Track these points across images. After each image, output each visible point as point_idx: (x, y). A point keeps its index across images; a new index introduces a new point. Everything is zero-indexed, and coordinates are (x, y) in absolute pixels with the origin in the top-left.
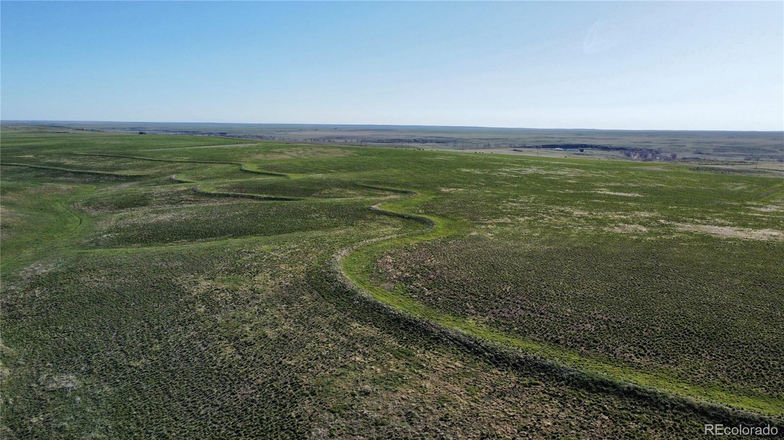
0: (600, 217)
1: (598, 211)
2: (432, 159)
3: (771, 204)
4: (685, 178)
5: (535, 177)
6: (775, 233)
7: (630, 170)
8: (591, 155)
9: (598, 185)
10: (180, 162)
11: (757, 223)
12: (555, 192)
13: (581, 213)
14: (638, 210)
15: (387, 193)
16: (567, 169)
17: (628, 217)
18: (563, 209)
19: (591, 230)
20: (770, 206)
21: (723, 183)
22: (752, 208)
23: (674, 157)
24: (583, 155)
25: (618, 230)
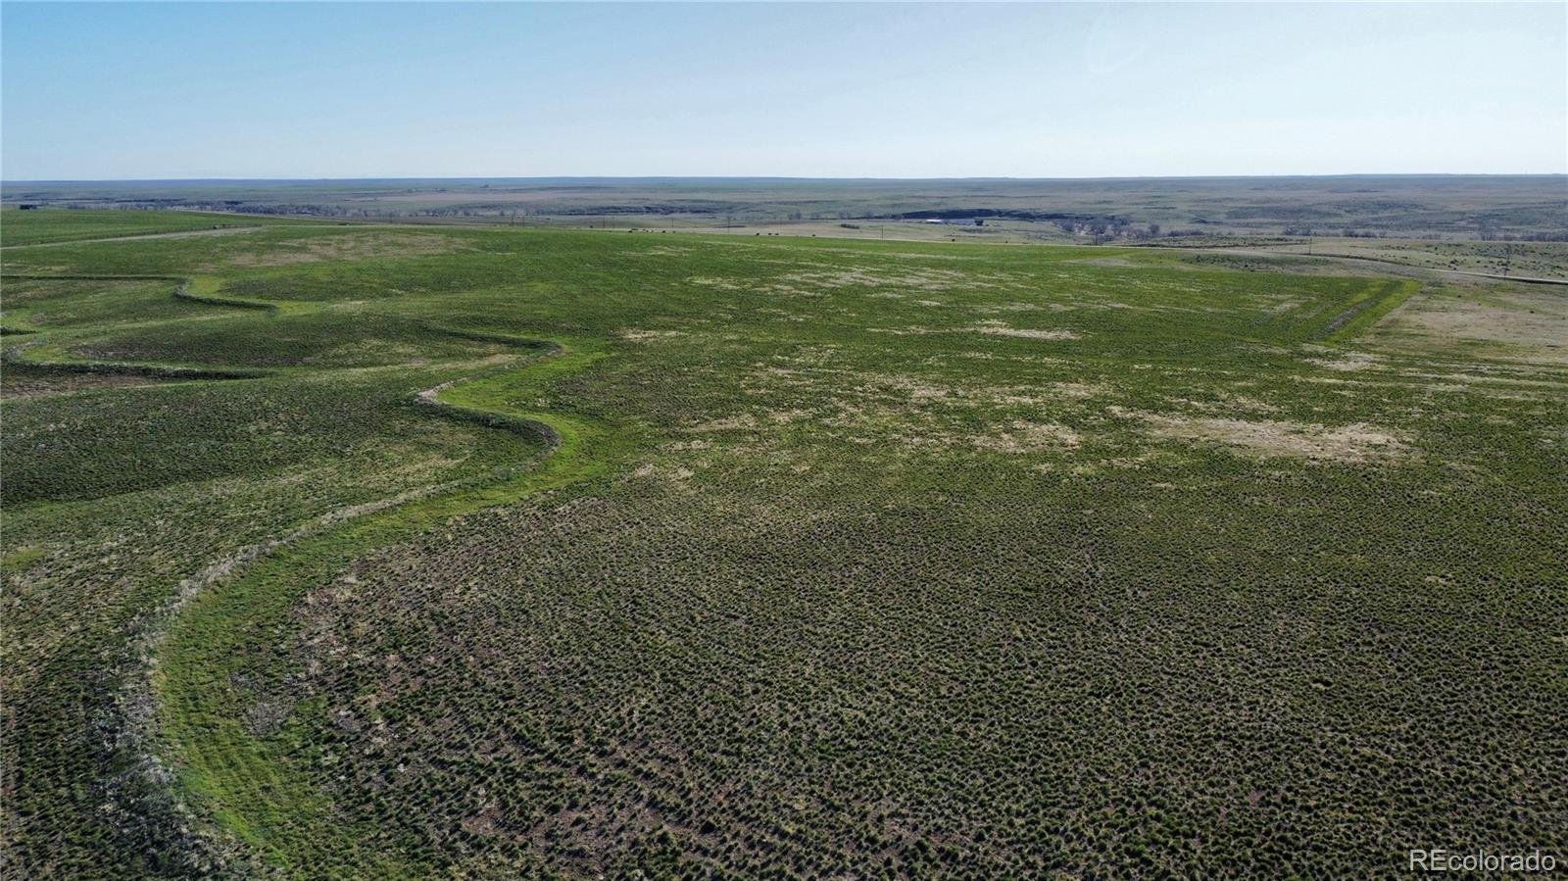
0: (972, 404)
1: (971, 385)
2: (640, 254)
3: (1355, 349)
4: (1171, 285)
5: (852, 295)
6: (1378, 438)
7: (1061, 268)
8: (996, 232)
9: (985, 310)
10: (39, 278)
11: (1332, 408)
12: (885, 334)
13: (931, 392)
14: (1064, 378)
15: (492, 348)
16: (929, 272)
17: (1039, 400)
18: (890, 381)
19: (941, 445)
20: (1352, 354)
21: (1250, 296)
22: (1318, 362)
23: (1155, 230)
24: (980, 231)
25: (1009, 444)
